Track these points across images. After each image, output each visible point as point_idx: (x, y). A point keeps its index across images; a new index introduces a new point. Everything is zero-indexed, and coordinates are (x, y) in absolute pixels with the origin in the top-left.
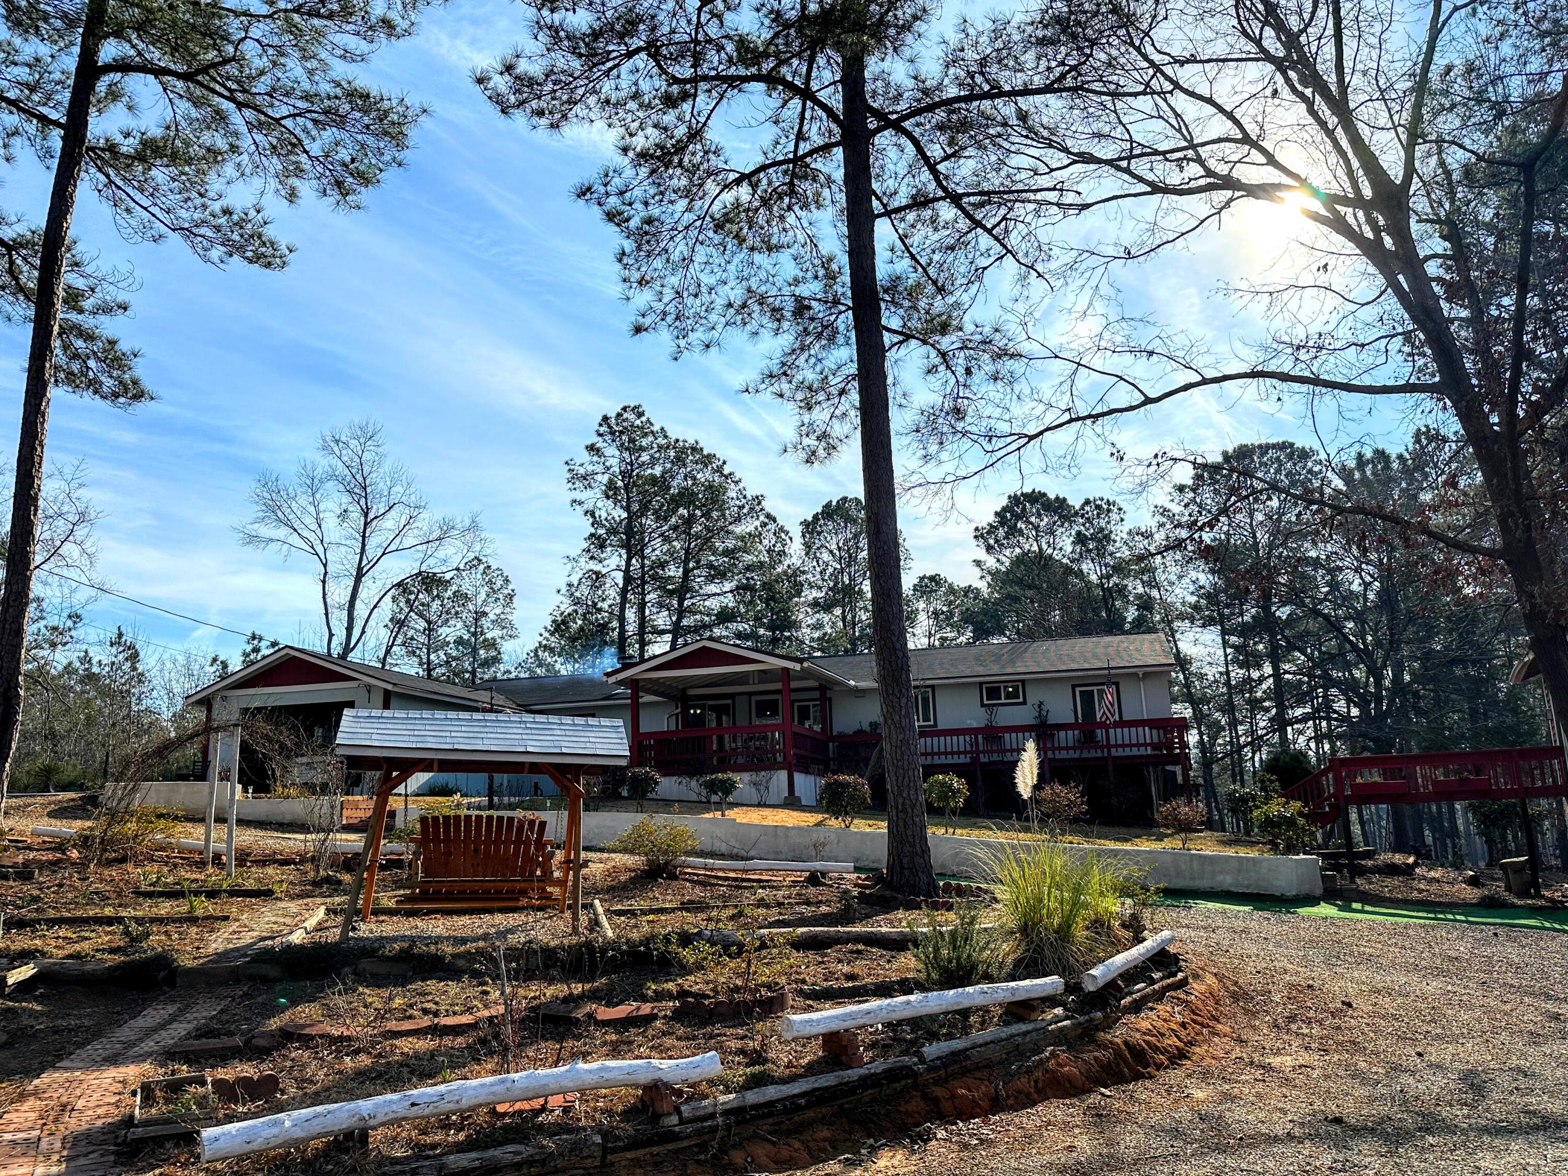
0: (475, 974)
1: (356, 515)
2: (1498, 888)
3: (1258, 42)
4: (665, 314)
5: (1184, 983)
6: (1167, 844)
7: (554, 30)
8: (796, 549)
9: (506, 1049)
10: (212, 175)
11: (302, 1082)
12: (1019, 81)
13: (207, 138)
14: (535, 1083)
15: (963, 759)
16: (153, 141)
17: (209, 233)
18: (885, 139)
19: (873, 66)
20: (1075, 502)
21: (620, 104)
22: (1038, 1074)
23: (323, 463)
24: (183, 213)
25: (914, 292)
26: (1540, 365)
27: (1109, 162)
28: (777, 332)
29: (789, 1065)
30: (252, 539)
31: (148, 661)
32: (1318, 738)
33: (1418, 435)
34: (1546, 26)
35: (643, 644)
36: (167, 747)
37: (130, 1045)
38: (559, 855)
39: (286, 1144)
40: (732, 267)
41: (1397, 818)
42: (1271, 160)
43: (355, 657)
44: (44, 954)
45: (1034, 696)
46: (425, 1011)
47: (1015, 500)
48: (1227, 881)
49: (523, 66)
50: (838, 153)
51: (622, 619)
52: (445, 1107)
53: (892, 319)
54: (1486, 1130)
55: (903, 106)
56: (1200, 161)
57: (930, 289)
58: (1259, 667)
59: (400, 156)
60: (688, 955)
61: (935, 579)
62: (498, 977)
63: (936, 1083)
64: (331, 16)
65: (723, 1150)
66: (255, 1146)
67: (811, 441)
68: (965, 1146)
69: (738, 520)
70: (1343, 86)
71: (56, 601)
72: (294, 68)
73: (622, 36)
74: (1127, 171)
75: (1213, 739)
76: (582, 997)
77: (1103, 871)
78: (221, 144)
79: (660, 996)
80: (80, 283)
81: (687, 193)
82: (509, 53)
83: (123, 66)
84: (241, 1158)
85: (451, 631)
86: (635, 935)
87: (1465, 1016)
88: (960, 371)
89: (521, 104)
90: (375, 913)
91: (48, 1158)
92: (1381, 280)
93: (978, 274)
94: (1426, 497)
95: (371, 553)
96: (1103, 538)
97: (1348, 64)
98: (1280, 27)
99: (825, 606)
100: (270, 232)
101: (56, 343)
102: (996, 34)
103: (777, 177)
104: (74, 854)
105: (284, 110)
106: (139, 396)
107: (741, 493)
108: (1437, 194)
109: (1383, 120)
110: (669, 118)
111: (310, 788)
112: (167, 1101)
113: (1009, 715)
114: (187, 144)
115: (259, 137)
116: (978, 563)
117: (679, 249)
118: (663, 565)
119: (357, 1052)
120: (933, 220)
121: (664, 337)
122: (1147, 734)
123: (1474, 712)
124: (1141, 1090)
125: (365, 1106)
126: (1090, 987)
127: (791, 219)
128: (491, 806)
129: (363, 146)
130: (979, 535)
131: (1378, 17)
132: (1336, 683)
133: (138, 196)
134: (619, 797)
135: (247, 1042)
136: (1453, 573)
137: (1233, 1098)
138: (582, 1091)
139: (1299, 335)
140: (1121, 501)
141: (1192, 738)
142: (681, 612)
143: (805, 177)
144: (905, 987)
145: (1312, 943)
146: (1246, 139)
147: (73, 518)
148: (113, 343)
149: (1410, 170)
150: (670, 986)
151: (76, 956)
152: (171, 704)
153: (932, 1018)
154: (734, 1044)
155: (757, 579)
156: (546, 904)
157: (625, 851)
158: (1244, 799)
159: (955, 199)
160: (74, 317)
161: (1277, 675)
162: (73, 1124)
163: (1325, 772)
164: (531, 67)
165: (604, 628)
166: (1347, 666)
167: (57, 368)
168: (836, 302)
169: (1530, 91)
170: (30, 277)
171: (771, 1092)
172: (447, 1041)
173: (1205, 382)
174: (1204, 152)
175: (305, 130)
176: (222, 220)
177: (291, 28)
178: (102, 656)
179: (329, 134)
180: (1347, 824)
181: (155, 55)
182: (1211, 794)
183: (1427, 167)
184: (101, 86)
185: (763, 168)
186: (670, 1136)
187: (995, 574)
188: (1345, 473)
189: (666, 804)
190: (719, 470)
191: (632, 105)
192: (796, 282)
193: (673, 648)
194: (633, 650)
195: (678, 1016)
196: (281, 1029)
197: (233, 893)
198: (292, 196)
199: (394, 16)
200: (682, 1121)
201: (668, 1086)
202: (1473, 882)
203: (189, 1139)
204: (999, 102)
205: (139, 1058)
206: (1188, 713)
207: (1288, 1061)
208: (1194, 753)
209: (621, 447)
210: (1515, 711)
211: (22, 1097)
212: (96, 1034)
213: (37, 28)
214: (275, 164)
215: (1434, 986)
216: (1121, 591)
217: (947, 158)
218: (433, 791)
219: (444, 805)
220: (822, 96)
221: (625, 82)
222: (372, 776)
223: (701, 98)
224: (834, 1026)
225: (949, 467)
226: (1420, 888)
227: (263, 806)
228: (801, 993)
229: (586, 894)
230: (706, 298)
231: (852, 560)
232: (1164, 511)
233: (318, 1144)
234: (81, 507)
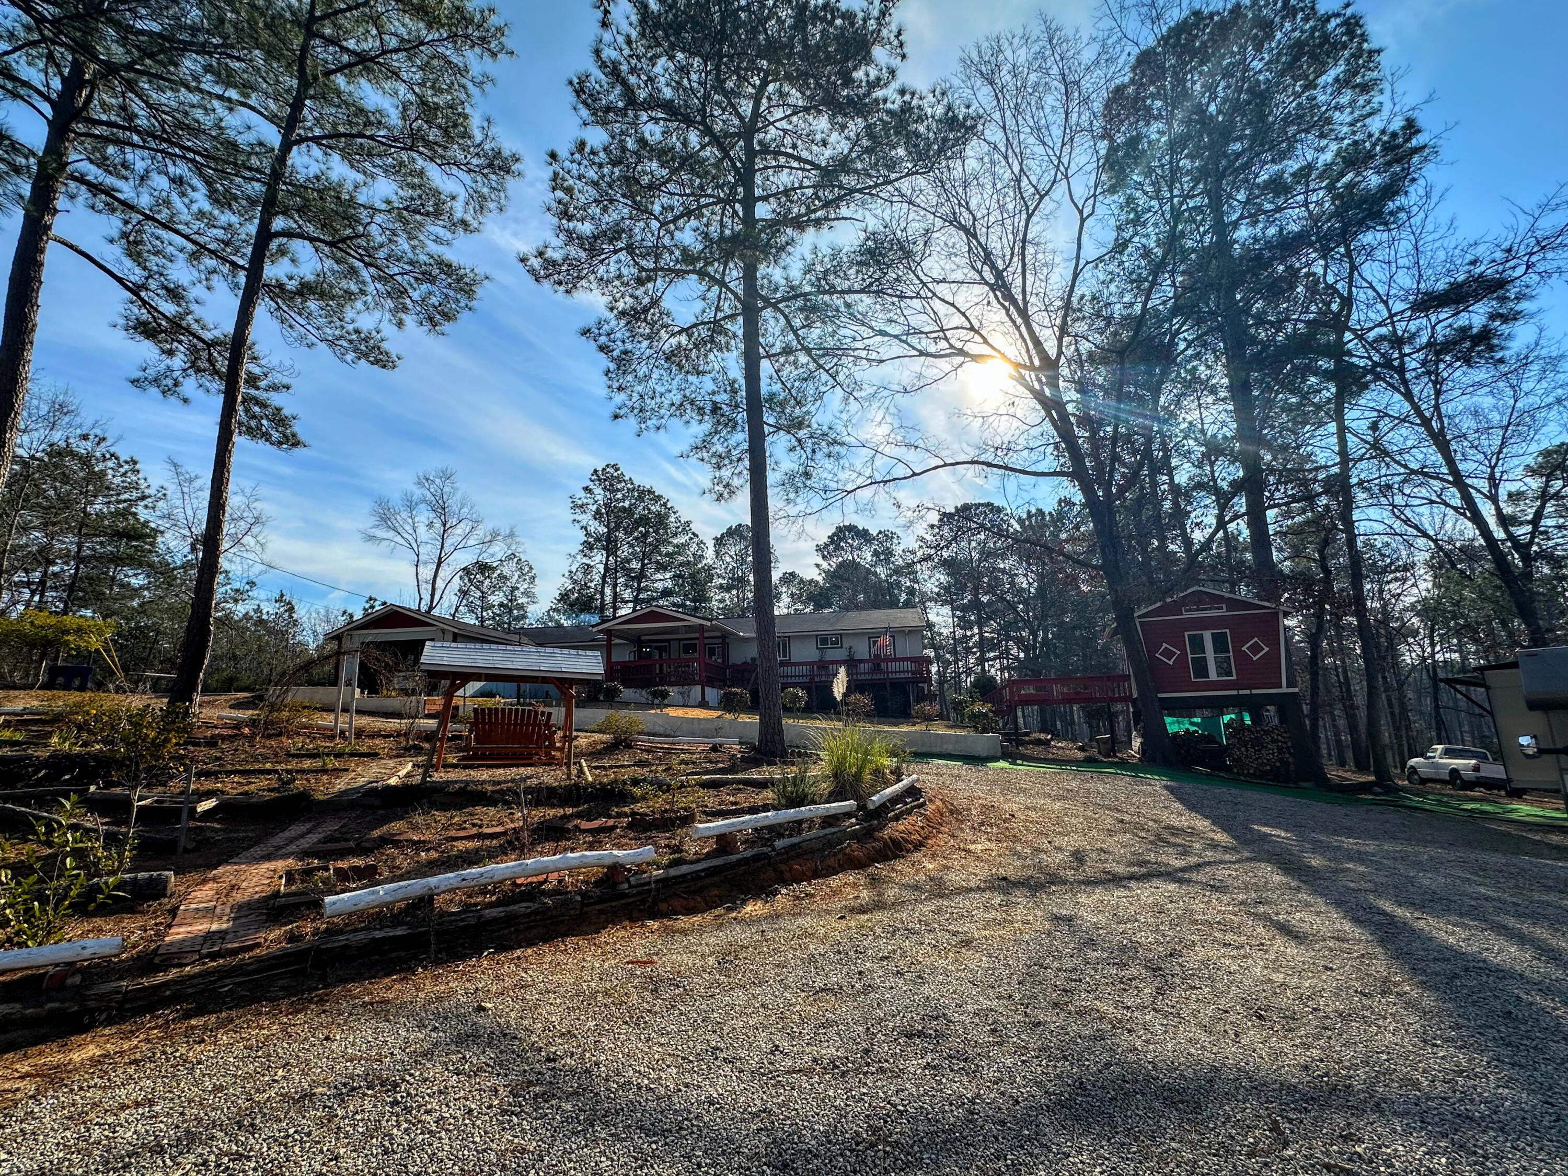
0: (507, 803)
1: (438, 524)
2: (1094, 752)
3: (980, 273)
4: (633, 408)
5: (924, 804)
6: (917, 728)
7: (569, 233)
8: (710, 554)
9: (523, 846)
10: (348, 308)
11: (392, 868)
12: (846, 285)
13: (344, 284)
14: (539, 866)
15: (805, 680)
16: (308, 283)
17: (345, 344)
18: (767, 313)
19: (762, 270)
20: (874, 532)
21: (609, 282)
22: (840, 856)
23: (418, 492)
24: (328, 330)
25: (782, 404)
26: (1125, 465)
27: (896, 337)
28: (701, 422)
29: (696, 853)
30: (371, 538)
31: (301, 613)
32: (1002, 670)
33: (1060, 501)
34: (1134, 276)
35: (615, 609)
36: (309, 664)
37: (280, 848)
38: (560, 734)
39: (381, 906)
40: (675, 383)
41: (1042, 713)
42: (985, 341)
43: (435, 612)
44: (223, 792)
45: (846, 644)
46: (474, 825)
47: (840, 529)
48: (949, 748)
49: (549, 253)
50: (740, 319)
51: (602, 594)
52: (483, 881)
53: (769, 418)
54: (1083, 882)
55: (778, 295)
56: (946, 339)
57: (793, 402)
58: (971, 629)
59: (471, 304)
60: (637, 791)
61: (792, 574)
62: (520, 804)
63: (781, 862)
64: (427, 214)
65: (655, 903)
66: (360, 907)
67: (720, 488)
68: (798, 898)
69: (675, 535)
70: (1026, 302)
71: (239, 573)
72: (403, 244)
73: (611, 242)
74: (906, 342)
75: (945, 669)
76: (572, 815)
77: (881, 741)
78: (354, 288)
79: (619, 815)
80: (257, 370)
81: (649, 337)
82: (540, 244)
83: (289, 234)
84: (350, 915)
85: (496, 598)
86: (605, 780)
87: (1074, 821)
88: (809, 450)
89: (547, 276)
90: (444, 766)
91: (220, 918)
92: (1043, 413)
93: (819, 396)
94: (1063, 536)
95: (447, 549)
96: (889, 553)
97: (1028, 289)
98: (993, 267)
99: (728, 589)
100: (385, 346)
101: (240, 409)
102: (834, 257)
103: (704, 332)
104: (246, 731)
105: (396, 270)
106: (296, 444)
107: (678, 519)
108: (1074, 367)
109: (1046, 322)
110: (640, 292)
111: (405, 692)
112: (303, 881)
113: (833, 654)
114: (331, 286)
115: (379, 286)
116: (818, 566)
117: (643, 370)
118: (628, 561)
119: (428, 850)
120: (795, 363)
121: (632, 422)
122: (908, 666)
123: (1084, 655)
124: (899, 865)
125: (433, 881)
126: (871, 807)
127: (711, 356)
128: (518, 703)
129: (447, 296)
130: (819, 549)
131: (1046, 265)
132: (1012, 639)
133: (298, 318)
134: (598, 700)
135: (358, 845)
136: (1075, 579)
137: (948, 868)
138: (570, 869)
139: (998, 442)
140: (899, 532)
141: (934, 669)
142: (639, 590)
143: (720, 333)
144: (766, 808)
145: (995, 782)
146: (972, 328)
147: (251, 521)
148: (279, 409)
149: (1060, 353)
150: (626, 809)
151: (246, 793)
152: (316, 640)
153: (780, 825)
154: (663, 842)
155: (686, 571)
156: (550, 762)
157: (600, 731)
158: (961, 702)
159: (808, 351)
160: (253, 392)
161: (981, 634)
162: (239, 897)
163: (1004, 688)
164: (557, 256)
165: (591, 598)
166: (1019, 629)
167: (240, 424)
168: (737, 406)
169: (1125, 313)
170: (222, 365)
171: (685, 869)
172: (487, 842)
173: (946, 465)
174: (948, 334)
175: (410, 284)
176: (354, 337)
177: (400, 218)
178: (269, 609)
179: (425, 287)
180: (1016, 717)
181: (310, 229)
182: (943, 701)
183: (1069, 351)
184: (274, 245)
185: (696, 325)
186: (624, 895)
187: (827, 572)
188: (1020, 521)
189: (626, 705)
190: (665, 505)
191: (617, 283)
192: (714, 393)
193: (634, 610)
194: (609, 613)
195: (630, 826)
196: (380, 837)
197: (352, 755)
198: (400, 324)
199: (468, 218)
200: (630, 887)
201: (623, 866)
202: (1081, 749)
203: (317, 905)
204: (835, 297)
205: (285, 856)
206: (932, 655)
207: (980, 847)
208: (935, 677)
209: (605, 489)
210: (1106, 656)
211: (205, 882)
212: (257, 841)
213: (230, 205)
214: (389, 303)
215: (1058, 805)
216: (898, 584)
217: (804, 327)
218: (482, 694)
219: (490, 703)
220: (732, 285)
221: (613, 268)
222: (445, 683)
223: (659, 280)
224: (723, 831)
225: (801, 507)
226: (1053, 753)
227: (375, 702)
228: (704, 812)
229: (576, 756)
230: (658, 400)
231: (743, 562)
232: (922, 539)
233: (402, 905)
234: (256, 513)
